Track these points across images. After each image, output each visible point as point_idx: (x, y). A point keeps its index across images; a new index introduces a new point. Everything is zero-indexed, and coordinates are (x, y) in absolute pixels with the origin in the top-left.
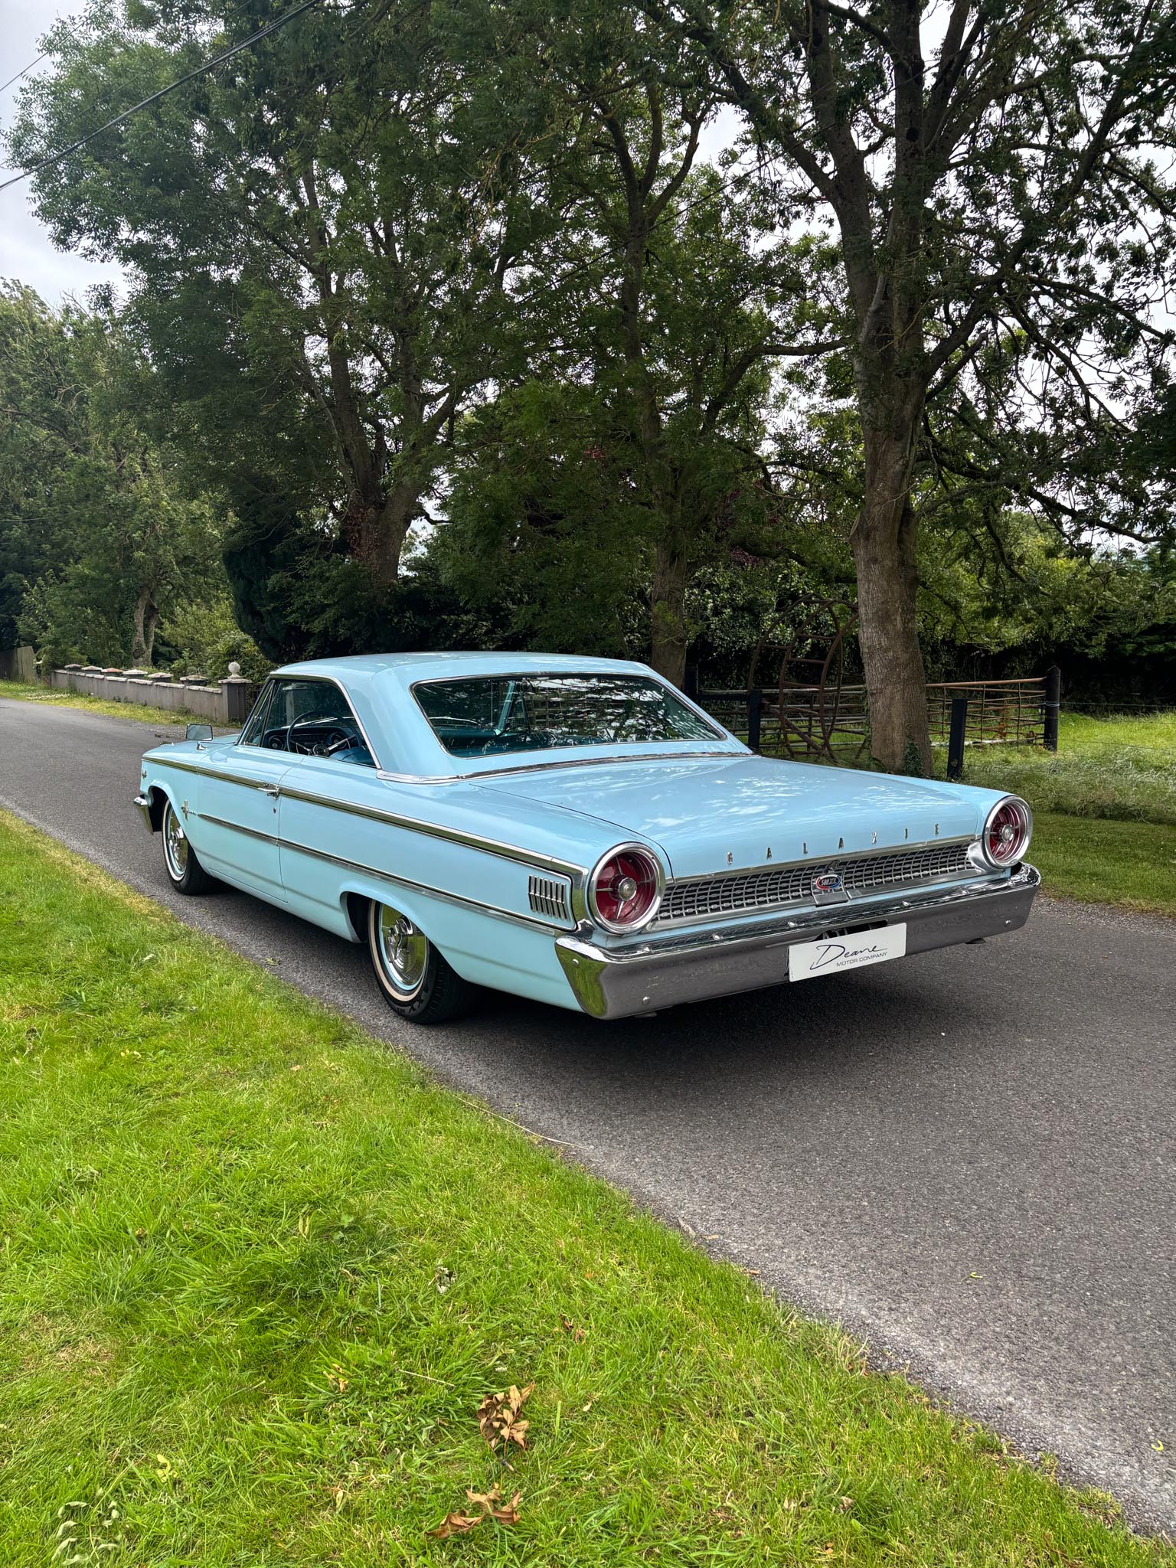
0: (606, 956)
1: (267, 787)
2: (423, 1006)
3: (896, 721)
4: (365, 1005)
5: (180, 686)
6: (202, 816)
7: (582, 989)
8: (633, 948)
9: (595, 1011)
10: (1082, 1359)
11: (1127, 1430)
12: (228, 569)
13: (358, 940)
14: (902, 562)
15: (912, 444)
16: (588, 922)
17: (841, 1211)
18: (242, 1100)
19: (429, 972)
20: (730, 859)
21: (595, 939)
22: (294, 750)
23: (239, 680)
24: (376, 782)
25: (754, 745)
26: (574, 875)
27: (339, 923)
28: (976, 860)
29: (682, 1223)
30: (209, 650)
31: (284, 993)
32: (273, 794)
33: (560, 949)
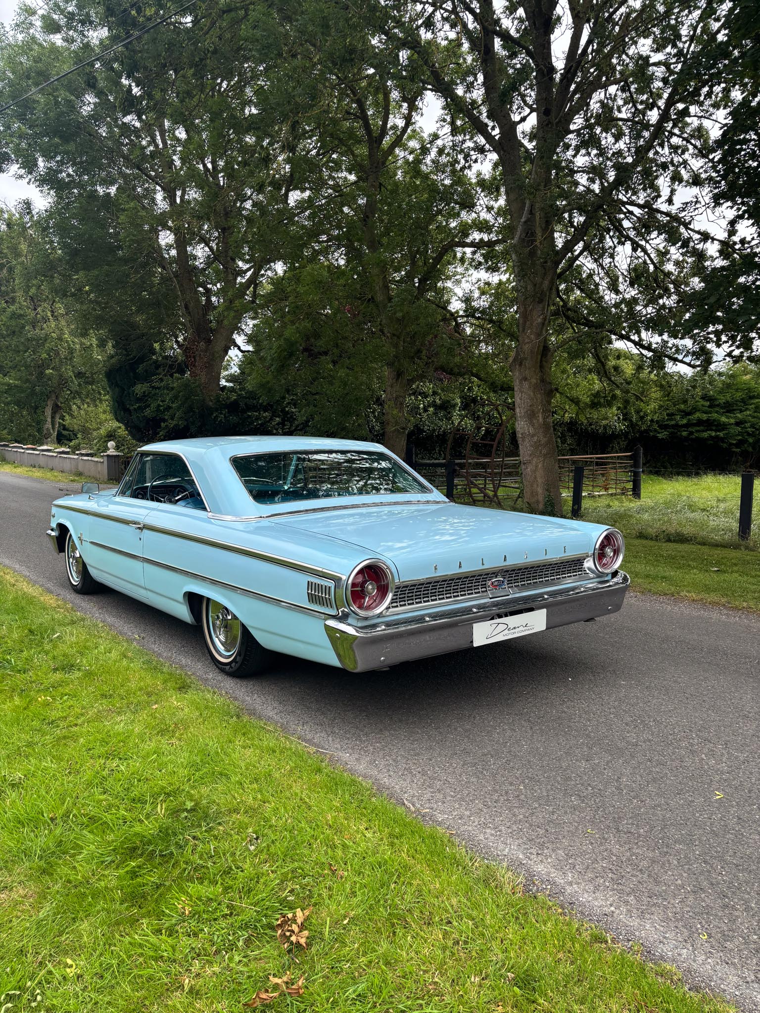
0: (357, 631)
1: (135, 523)
2: (238, 665)
3: (540, 480)
4: (199, 665)
5: (76, 457)
6: (92, 543)
7: (342, 653)
8: (374, 626)
9: (350, 667)
10: (657, 882)
11: (684, 926)
12: (109, 381)
13: (195, 623)
14: (543, 380)
15: (548, 305)
16: (346, 610)
17: (507, 793)
18: (120, 728)
19: (242, 643)
20: (436, 569)
21: (350, 621)
22: (152, 500)
23: (115, 453)
24: (208, 520)
25: (450, 495)
26: (337, 580)
27: (183, 612)
28: (589, 569)
29: (406, 802)
30: (95, 433)
31: (146, 658)
32: (139, 528)
33: (327, 628)
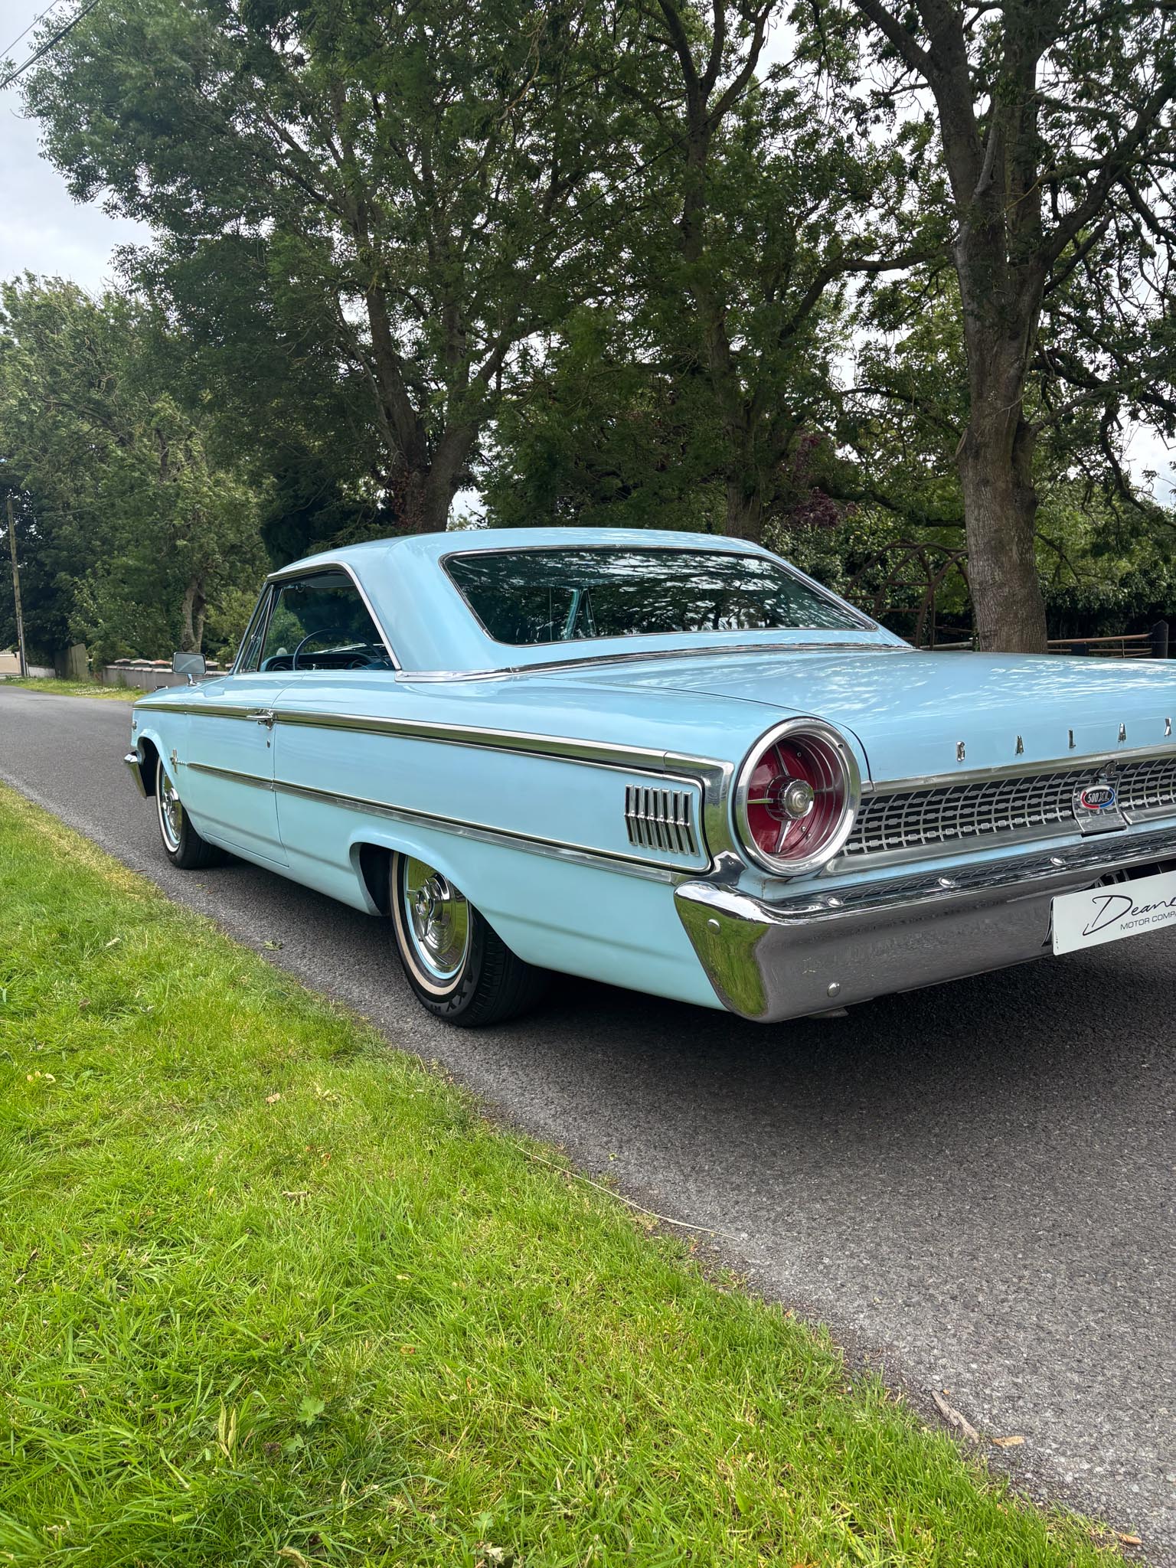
0: (766, 912)
1: (259, 714)
2: (466, 1001)
4: (387, 1001)
6: (192, 766)
7: (720, 968)
8: (807, 899)
9: (746, 1008)
12: (267, 543)
13: (377, 912)
14: (1018, 484)
15: (1028, 343)
16: (734, 856)
19: (473, 952)
20: (961, 753)
21: (743, 884)
24: (395, 687)
26: (707, 774)
27: (351, 888)
29: (942, 1405)
31: (279, 986)
32: (266, 722)
33: (682, 903)
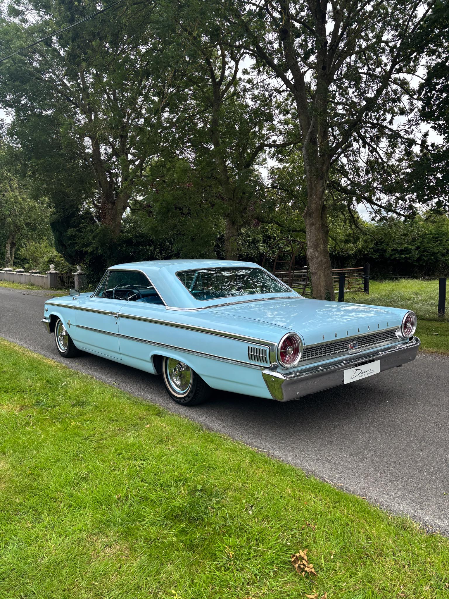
0: (284, 377)
1: (112, 313)
2: (190, 399)
3: (322, 284)
4: (161, 400)
5: (29, 274)
6: (78, 326)
8: (292, 373)
9: (279, 399)
12: (52, 228)
13: (157, 374)
14: (322, 225)
15: (326, 181)
16: (276, 363)
18: (132, 440)
19: (193, 385)
20: (323, 338)
21: (278, 370)
23: (54, 272)
24: (166, 311)
26: (271, 345)
27: (150, 368)
28: (399, 336)
29: (327, 480)
32: (116, 317)
33: (263, 374)
